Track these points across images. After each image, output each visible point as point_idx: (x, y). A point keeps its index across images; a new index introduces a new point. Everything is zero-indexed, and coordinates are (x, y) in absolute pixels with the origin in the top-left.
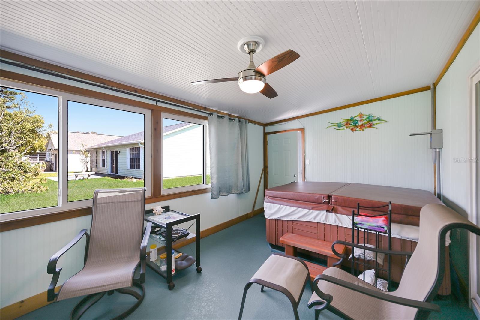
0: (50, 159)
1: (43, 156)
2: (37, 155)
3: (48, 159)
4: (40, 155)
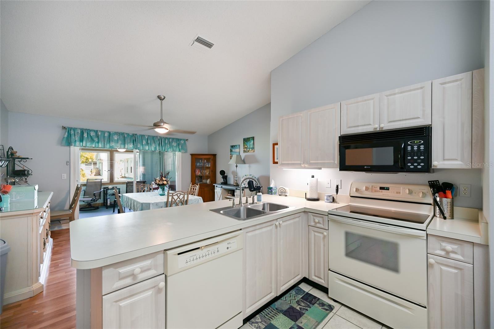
0: (99, 166)
1: (95, 164)
2: (91, 163)
3: (97, 166)
4: (93, 163)
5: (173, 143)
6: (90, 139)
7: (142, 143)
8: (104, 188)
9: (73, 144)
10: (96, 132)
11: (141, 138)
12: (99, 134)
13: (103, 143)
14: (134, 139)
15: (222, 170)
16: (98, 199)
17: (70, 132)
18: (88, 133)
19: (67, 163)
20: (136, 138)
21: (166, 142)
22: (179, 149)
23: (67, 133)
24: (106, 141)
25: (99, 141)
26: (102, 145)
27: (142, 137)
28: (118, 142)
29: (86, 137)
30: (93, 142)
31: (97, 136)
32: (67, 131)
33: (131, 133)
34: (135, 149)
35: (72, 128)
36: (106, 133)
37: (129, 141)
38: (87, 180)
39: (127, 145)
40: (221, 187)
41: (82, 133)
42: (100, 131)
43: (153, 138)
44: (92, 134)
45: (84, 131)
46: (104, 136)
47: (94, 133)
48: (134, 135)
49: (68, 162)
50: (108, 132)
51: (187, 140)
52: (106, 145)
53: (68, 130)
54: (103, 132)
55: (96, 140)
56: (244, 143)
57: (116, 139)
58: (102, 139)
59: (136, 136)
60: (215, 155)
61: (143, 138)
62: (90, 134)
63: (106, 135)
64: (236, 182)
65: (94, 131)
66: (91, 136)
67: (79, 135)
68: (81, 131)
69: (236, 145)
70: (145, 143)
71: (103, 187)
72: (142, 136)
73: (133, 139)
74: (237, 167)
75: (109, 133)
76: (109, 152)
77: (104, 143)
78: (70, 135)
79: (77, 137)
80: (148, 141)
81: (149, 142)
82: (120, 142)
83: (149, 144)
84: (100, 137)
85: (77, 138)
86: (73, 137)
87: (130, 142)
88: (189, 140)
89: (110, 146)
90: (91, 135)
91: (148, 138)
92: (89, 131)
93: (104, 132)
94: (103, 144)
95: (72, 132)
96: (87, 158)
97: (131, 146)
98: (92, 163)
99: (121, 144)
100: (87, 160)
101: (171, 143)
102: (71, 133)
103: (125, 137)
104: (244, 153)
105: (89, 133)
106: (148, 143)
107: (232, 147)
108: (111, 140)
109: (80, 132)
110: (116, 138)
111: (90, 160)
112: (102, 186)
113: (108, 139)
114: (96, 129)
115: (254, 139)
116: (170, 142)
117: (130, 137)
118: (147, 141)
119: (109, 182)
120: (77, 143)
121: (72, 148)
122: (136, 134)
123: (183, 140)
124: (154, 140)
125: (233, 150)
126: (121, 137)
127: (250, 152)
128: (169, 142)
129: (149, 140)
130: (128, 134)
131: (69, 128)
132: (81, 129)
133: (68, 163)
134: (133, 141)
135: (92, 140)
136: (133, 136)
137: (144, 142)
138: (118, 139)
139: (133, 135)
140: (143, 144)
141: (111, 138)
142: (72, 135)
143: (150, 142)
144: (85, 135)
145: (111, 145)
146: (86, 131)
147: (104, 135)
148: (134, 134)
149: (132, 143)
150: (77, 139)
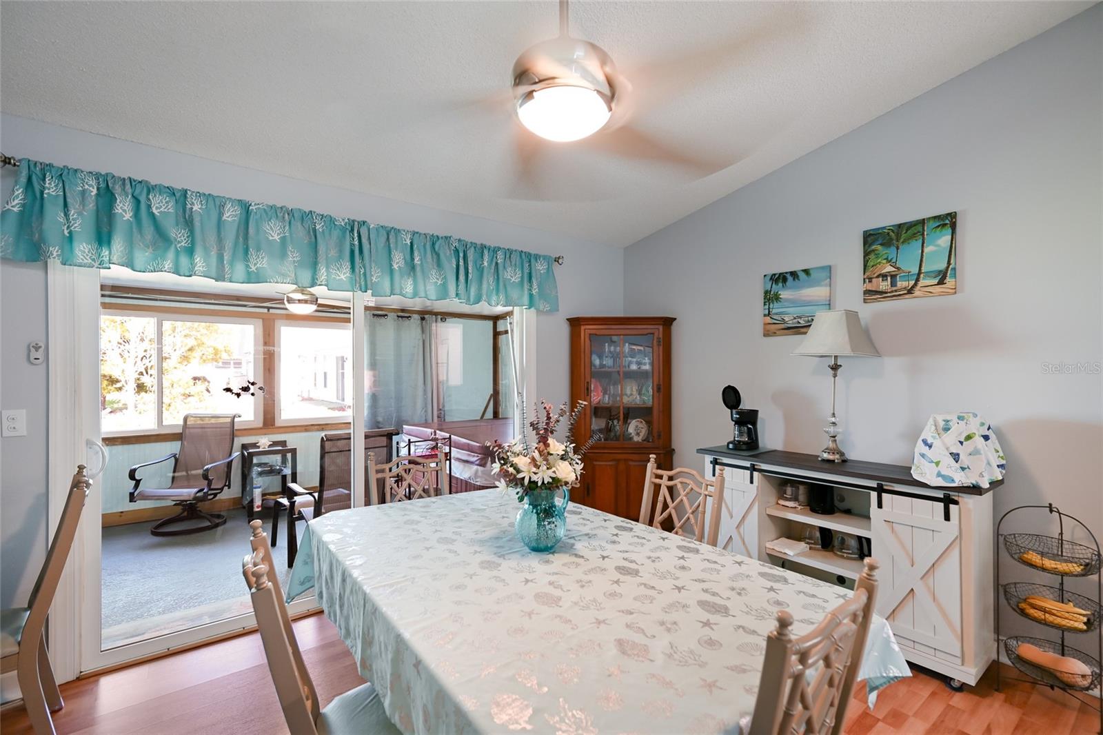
5: (509, 269)
6: (149, 231)
7: (391, 265)
8: (244, 447)
9: (55, 251)
10: (180, 197)
11: (383, 239)
12: (196, 208)
13: (214, 253)
14: (356, 242)
15: (729, 386)
16: (222, 489)
17: (37, 187)
18: (137, 201)
19: (29, 351)
20: (364, 240)
21: (486, 264)
22: (531, 296)
23: (19, 191)
24: (229, 244)
25: (193, 243)
26: (208, 265)
27: (388, 239)
28: (283, 255)
29: (128, 216)
30: (167, 249)
31: (188, 221)
32: (23, 180)
33: (343, 212)
34: (361, 290)
35: (50, 165)
36: (229, 206)
37: (333, 253)
38: (185, 419)
39: (328, 268)
40: (753, 466)
41: (107, 195)
42: (199, 195)
43: (433, 244)
44: (161, 206)
45: (117, 190)
46: (220, 223)
47: (171, 205)
48: (354, 227)
49: (37, 348)
50: (240, 201)
51: (557, 260)
52: (231, 264)
53: (29, 179)
54: (216, 203)
55: (179, 236)
56: (866, 254)
57: (277, 238)
58: (212, 238)
59: (364, 231)
60: (668, 322)
61: (392, 240)
62: (149, 207)
63: (231, 215)
64: (831, 445)
65: (171, 192)
66: (153, 214)
67: (91, 206)
68: (103, 185)
69: (806, 272)
70: (402, 264)
71: (239, 442)
72: (390, 233)
73: (352, 245)
74: (839, 371)
75: (246, 207)
76: (260, 322)
77: (220, 258)
78: (38, 203)
79: (80, 214)
80: (413, 259)
81: (417, 261)
82: (293, 256)
83: (418, 269)
84: (197, 224)
85: (82, 220)
86: (54, 215)
87: (340, 257)
88: (565, 261)
89: (249, 273)
90: (155, 211)
91: (411, 243)
92: (141, 191)
93: (218, 203)
94: (214, 260)
95: (51, 188)
96: (217, 349)
97: (343, 277)
98: (232, 362)
99: (300, 265)
100: (216, 354)
101: (501, 268)
102: (42, 193)
103: (315, 230)
104: (865, 301)
105: (143, 199)
106: (413, 268)
107: (780, 279)
108: (251, 242)
109: (95, 191)
110: (274, 232)
111: (225, 356)
112: (236, 439)
113: (237, 237)
114: (178, 185)
115: (953, 227)
116: (497, 263)
117: (336, 233)
118: (408, 257)
119: (261, 425)
120: (82, 249)
121: (58, 274)
122: (364, 222)
123: (545, 257)
124: (438, 255)
125: (784, 294)
126: (300, 231)
127: (917, 292)
128: (494, 264)
129: (416, 253)
130: (330, 220)
131: (31, 165)
132: (97, 176)
133: (37, 352)
134: (352, 252)
135: (162, 238)
136: (352, 230)
137: (398, 260)
138: (283, 239)
139: (352, 223)
140: (392, 271)
141: (251, 231)
142: (46, 201)
143: (421, 260)
144: (124, 209)
145: (254, 268)
146: (128, 186)
147: (221, 214)
148: (353, 221)
149: (348, 264)
150: (77, 226)
